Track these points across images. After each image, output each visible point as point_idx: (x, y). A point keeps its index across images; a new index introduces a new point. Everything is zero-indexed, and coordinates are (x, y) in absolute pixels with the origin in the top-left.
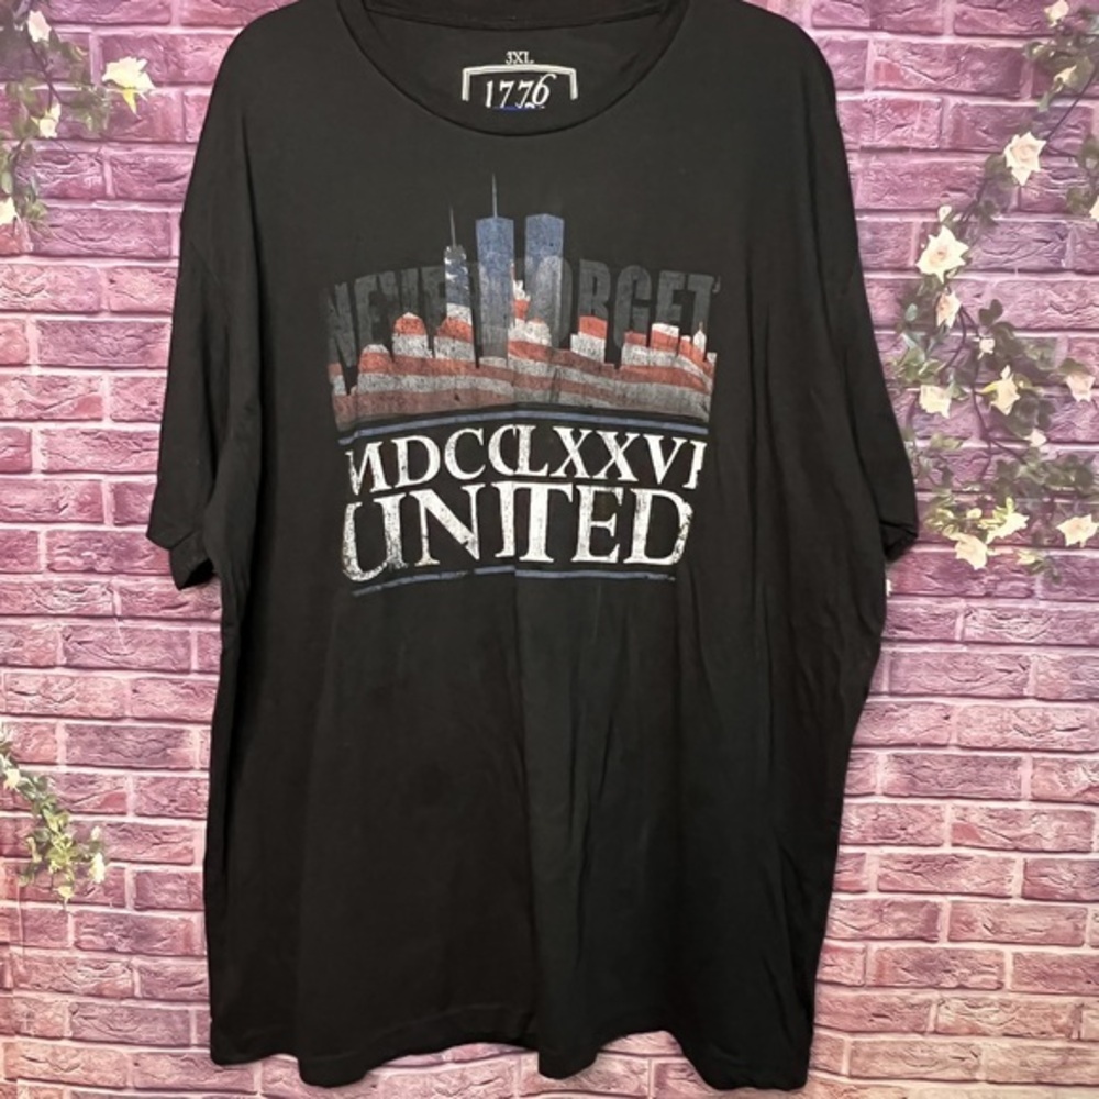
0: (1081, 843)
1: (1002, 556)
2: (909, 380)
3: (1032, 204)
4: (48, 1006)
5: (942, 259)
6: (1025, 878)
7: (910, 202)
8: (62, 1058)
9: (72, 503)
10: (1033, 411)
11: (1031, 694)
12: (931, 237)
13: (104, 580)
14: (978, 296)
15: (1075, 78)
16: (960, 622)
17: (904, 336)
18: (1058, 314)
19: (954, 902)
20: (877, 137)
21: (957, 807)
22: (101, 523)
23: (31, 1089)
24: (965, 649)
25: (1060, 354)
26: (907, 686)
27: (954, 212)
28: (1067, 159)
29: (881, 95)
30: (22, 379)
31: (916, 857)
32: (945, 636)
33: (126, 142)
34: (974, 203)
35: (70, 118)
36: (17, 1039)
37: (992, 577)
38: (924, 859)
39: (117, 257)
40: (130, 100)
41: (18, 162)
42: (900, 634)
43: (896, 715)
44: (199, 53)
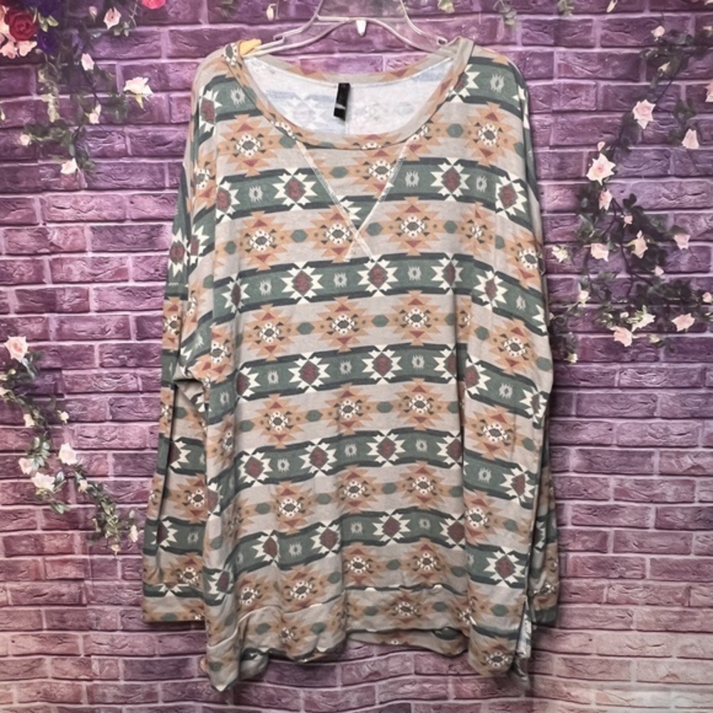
0: (688, 498)
1: (641, 338)
2: (584, 241)
3: (649, 139)
4: (107, 613)
5: (601, 172)
6: (657, 517)
7: (581, 140)
8: (117, 641)
9: (113, 329)
10: (656, 256)
11: (658, 415)
12: (594, 160)
13: (132, 371)
14: (622, 192)
15: (670, 69)
16: (617, 376)
17: (581, 216)
18: (667, 201)
19: (616, 531)
20: (561, 105)
21: (618, 479)
22: (129, 339)
23: (99, 660)
24: (620, 392)
25: (670, 223)
26: (587, 412)
27: (607, 145)
28: (667, 114)
29: (563, 81)
30: (83, 259)
31: (593, 506)
32: (609, 384)
33: (138, 125)
34: (618, 140)
35: (106, 112)
36: (91, 633)
37: (636, 351)
38: (598, 507)
39: (134, 189)
40: (140, 101)
41: (78, 138)
42: (583, 383)
43: (580, 427)
44: (177, 73)
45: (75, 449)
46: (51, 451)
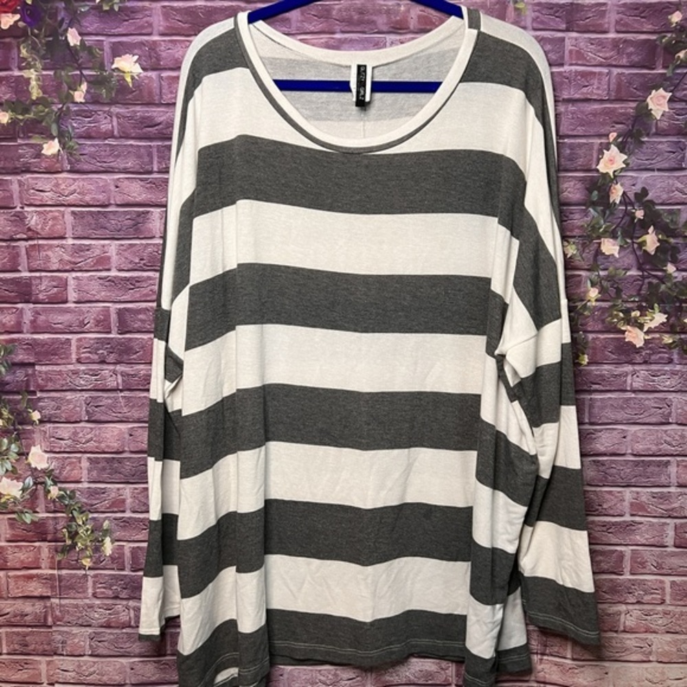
1: (653, 338)
2: (594, 235)
3: (664, 130)
4: (75, 635)
5: (613, 164)
6: (676, 534)
7: (592, 131)
8: (84, 668)
9: (92, 321)
10: (667, 252)
11: (674, 421)
12: (605, 151)
13: (111, 367)
14: (634, 185)
16: (629, 379)
17: (591, 210)
18: (681, 195)
19: (632, 550)
20: (572, 93)
21: (633, 492)
22: (109, 333)
24: (633, 395)
25: (683, 218)
26: (600, 419)
27: (618, 136)
28: (684, 103)
29: (574, 68)
30: (62, 246)
31: (608, 523)
32: (621, 387)
33: (126, 104)
34: (630, 131)
35: (92, 91)
36: (55, 657)
37: (648, 352)
38: (615, 524)
39: (120, 172)
40: (129, 79)
41: (61, 117)
42: (594, 387)
43: (594, 436)
44: (170, 51)
45: (46, 452)
46: (20, 454)
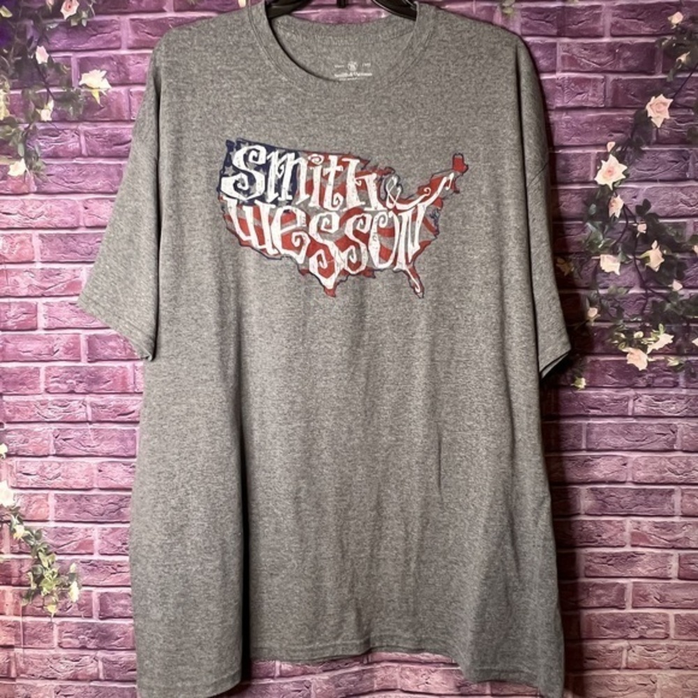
1: (658, 361)
2: (593, 252)
3: (665, 139)
4: (39, 689)
5: (611, 175)
6: (680, 566)
7: (589, 140)
9: (61, 349)
10: (672, 268)
11: (679, 448)
12: (603, 162)
13: (81, 398)
14: (635, 197)
15: (689, 59)
16: (631, 404)
17: (589, 224)
18: (686, 207)
19: (634, 583)
20: (566, 101)
21: (634, 521)
22: (79, 361)
24: (635, 421)
25: (689, 232)
26: (598, 445)
27: (617, 146)
28: (686, 110)
29: (566, 75)
30: (30, 271)
31: (608, 554)
32: (621, 413)
33: (94, 121)
34: (629, 140)
35: (59, 109)
37: (651, 375)
38: (614, 555)
39: (88, 192)
40: (96, 96)
41: (28, 136)
42: (593, 412)
43: (591, 463)
44: (139, 65)
45: (13, 488)
